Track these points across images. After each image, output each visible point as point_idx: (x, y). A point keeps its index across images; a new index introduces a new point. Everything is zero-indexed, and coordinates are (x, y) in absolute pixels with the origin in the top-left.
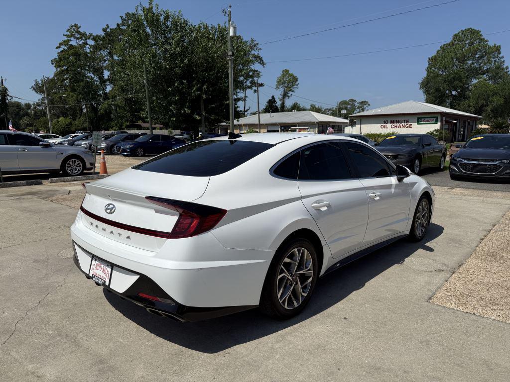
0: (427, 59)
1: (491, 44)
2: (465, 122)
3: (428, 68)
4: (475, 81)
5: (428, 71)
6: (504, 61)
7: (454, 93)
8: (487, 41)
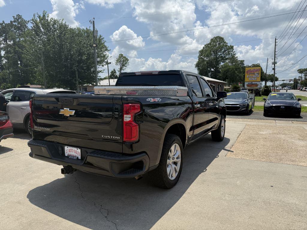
1: (229, 45)
2: (218, 85)
3: (199, 56)
4: (222, 64)
6: (235, 54)
7: (212, 70)
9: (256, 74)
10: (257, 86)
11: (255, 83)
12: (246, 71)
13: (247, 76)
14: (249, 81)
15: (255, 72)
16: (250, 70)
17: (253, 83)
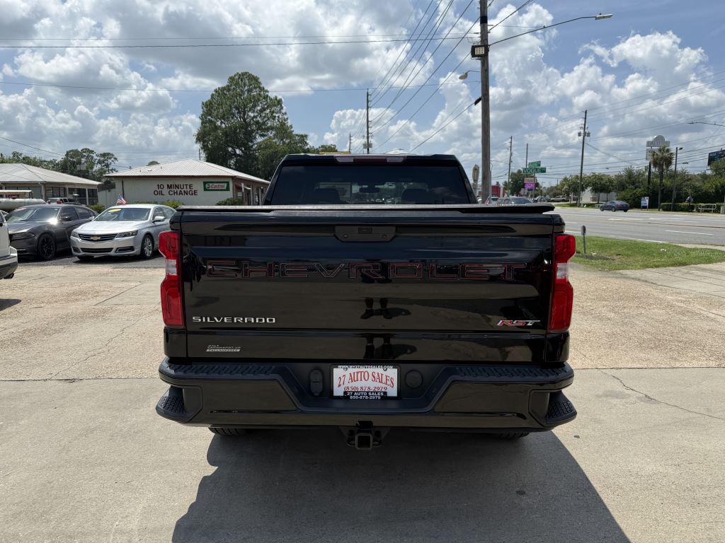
0: (201, 104)
5: (202, 119)
7: (238, 151)
8: (267, 91)
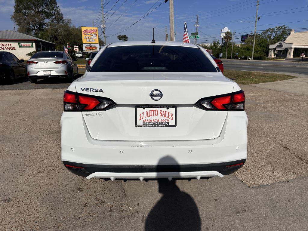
9: (93, 35)
10: (96, 49)
11: (94, 45)
12: (82, 31)
13: (84, 37)
14: (87, 43)
15: (93, 33)
16: (87, 30)
17: (92, 45)
